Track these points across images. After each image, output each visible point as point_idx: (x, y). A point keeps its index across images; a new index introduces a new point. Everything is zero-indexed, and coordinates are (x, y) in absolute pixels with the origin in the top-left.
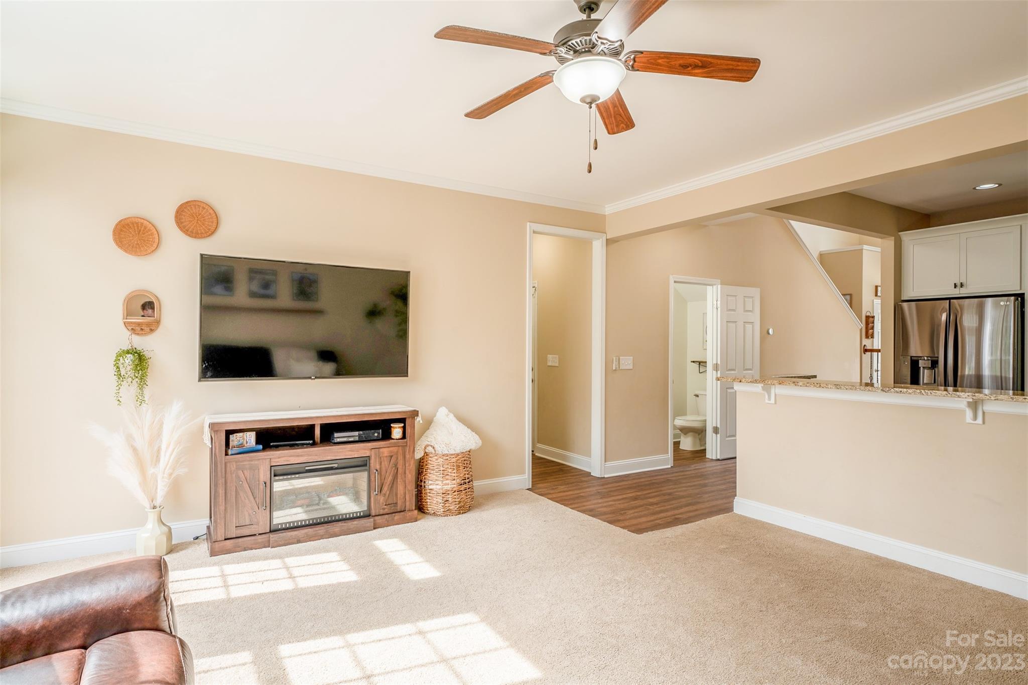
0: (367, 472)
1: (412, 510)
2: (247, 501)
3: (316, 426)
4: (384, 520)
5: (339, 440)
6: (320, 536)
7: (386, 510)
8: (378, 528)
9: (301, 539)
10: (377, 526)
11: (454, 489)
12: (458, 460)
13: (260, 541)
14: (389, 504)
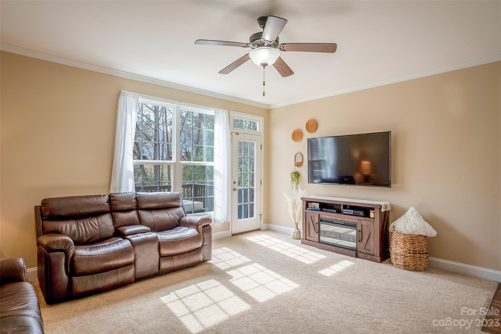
0: (356, 230)
1: (378, 257)
2: (312, 228)
3: (341, 205)
4: (362, 256)
5: (345, 212)
6: (334, 251)
7: (365, 251)
8: (359, 258)
9: (327, 249)
10: (359, 257)
11: (402, 254)
12: (405, 238)
13: (315, 244)
14: (366, 249)
